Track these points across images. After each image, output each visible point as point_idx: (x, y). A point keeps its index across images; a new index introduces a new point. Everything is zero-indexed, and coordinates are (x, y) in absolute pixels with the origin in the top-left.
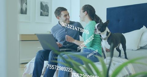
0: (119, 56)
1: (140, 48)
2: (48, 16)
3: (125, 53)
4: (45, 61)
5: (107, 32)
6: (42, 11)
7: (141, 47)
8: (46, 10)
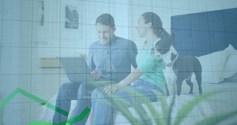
0: (190, 93)
1: (223, 80)
2: (76, 28)
3: (200, 89)
4: (72, 101)
5: (172, 54)
6: (68, 20)
7: (225, 79)
8: (74, 19)
